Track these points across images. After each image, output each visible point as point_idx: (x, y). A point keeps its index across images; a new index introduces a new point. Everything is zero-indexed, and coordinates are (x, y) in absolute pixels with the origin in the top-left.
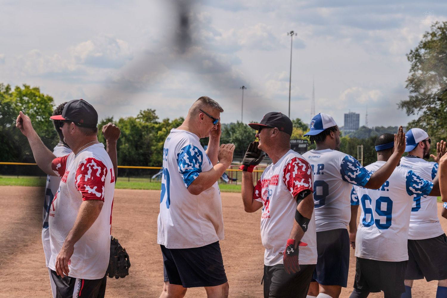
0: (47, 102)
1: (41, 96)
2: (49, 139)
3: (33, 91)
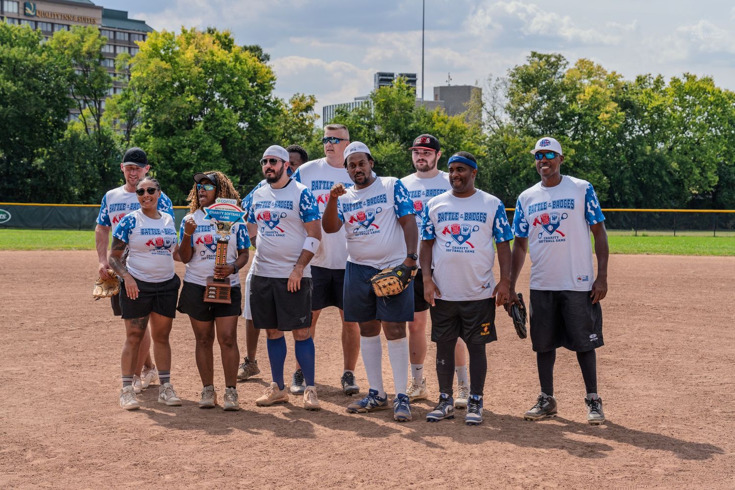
0: (726, 103)
1: (717, 93)
2: (731, 166)
3: (701, 85)
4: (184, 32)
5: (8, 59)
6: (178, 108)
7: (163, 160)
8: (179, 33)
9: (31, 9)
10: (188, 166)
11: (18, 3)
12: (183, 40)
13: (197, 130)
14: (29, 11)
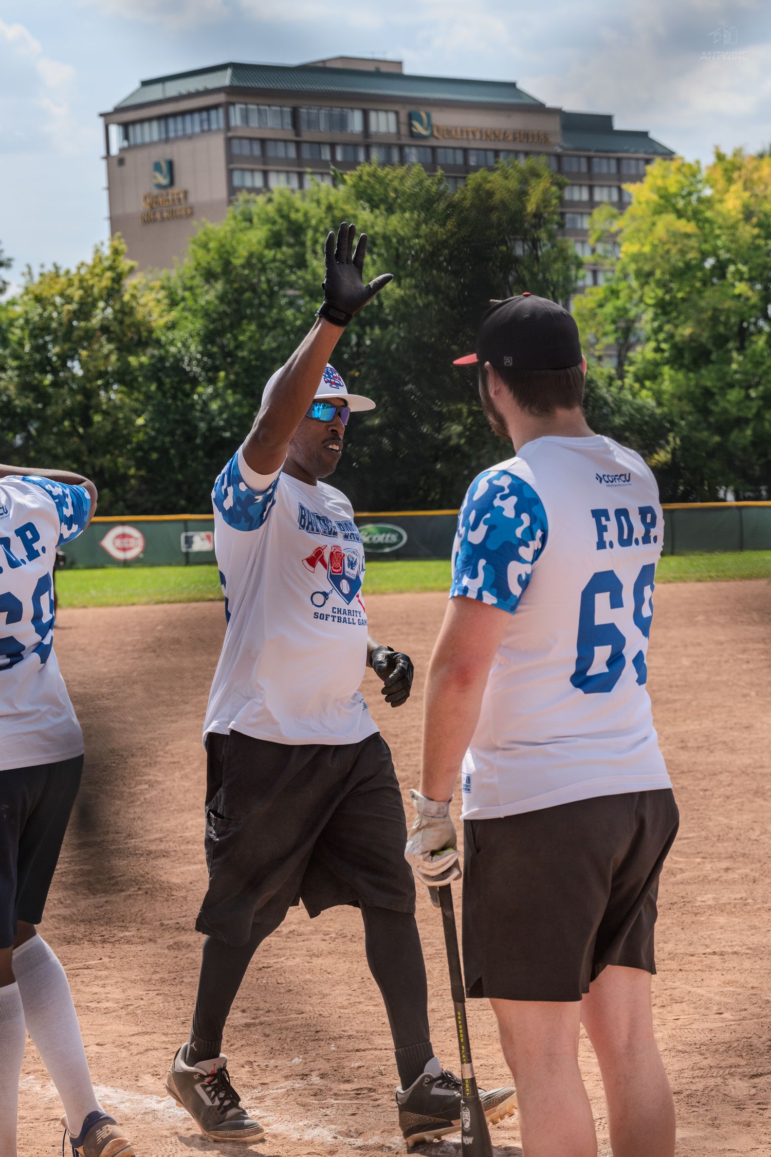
4: (720, 157)
5: (386, 238)
6: (715, 310)
7: (690, 413)
8: (708, 160)
9: (421, 123)
10: (740, 422)
11: (397, 113)
12: (719, 175)
13: (754, 351)
14: (419, 128)
